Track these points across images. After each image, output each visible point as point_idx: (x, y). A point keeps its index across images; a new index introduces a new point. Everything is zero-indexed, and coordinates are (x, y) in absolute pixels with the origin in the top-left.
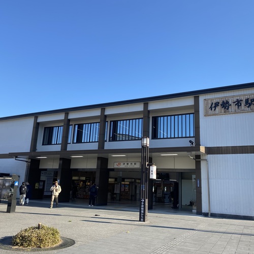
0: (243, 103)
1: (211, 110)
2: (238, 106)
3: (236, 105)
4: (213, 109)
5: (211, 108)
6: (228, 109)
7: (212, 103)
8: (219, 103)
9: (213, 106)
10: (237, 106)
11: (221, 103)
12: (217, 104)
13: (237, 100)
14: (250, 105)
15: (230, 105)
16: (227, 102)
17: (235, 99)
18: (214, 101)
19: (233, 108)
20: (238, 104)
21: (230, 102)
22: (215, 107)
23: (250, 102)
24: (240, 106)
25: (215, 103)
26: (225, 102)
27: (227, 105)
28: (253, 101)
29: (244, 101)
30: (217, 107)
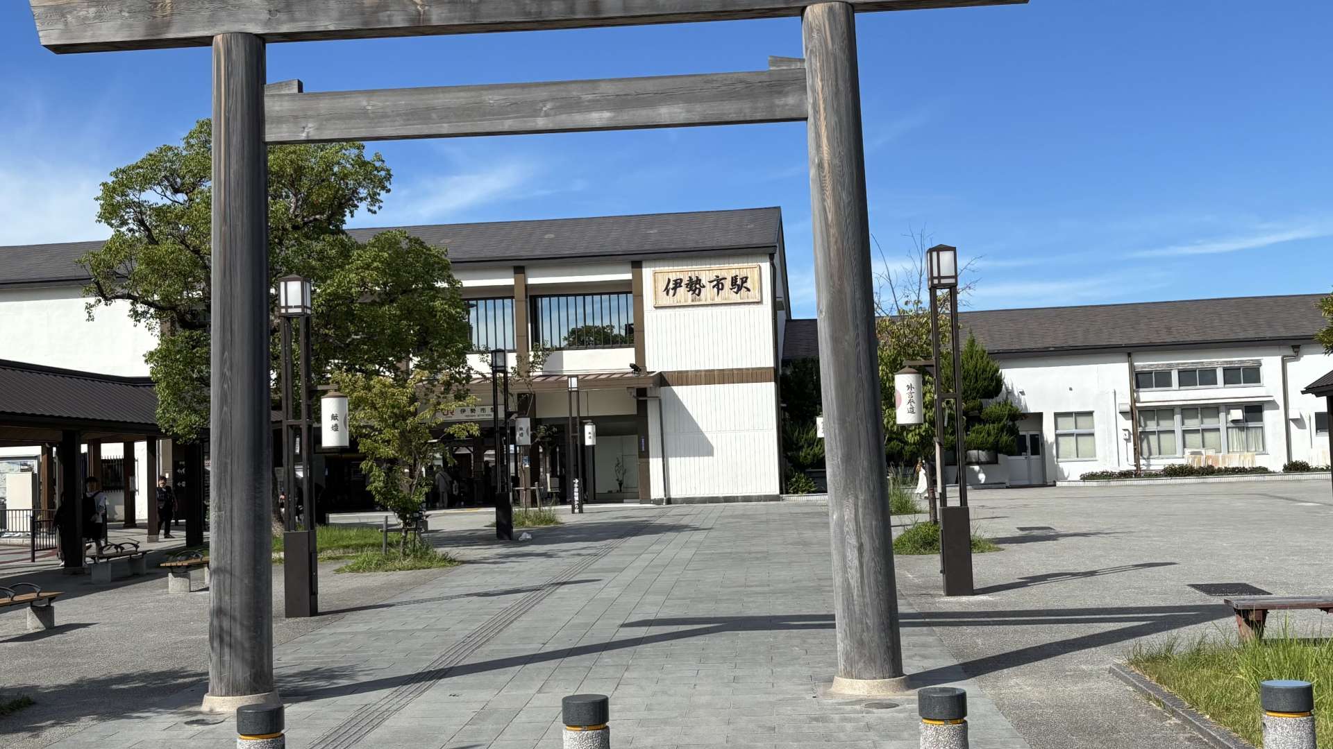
0: (728, 284)
1: (668, 294)
2: (718, 290)
3: (714, 287)
4: (671, 292)
5: (667, 290)
6: (699, 295)
7: (669, 280)
8: (681, 280)
9: (671, 286)
10: (716, 289)
11: (685, 281)
12: (678, 284)
13: (717, 277)
14: (739, 289)
15: (704, 287)
16: (698, 281)
17: (712, 276)
18: (673, 277)
19: (708, 293)
20: (718, 285)
21: (703, 282)
22: (675, 289)
23: (739, 282)
24: (722, 289)
25: (675, 281)
26: (694, 279)
27: (698, 286)
28: (746, 282)
29: (729, 279)
30: (678, 289)
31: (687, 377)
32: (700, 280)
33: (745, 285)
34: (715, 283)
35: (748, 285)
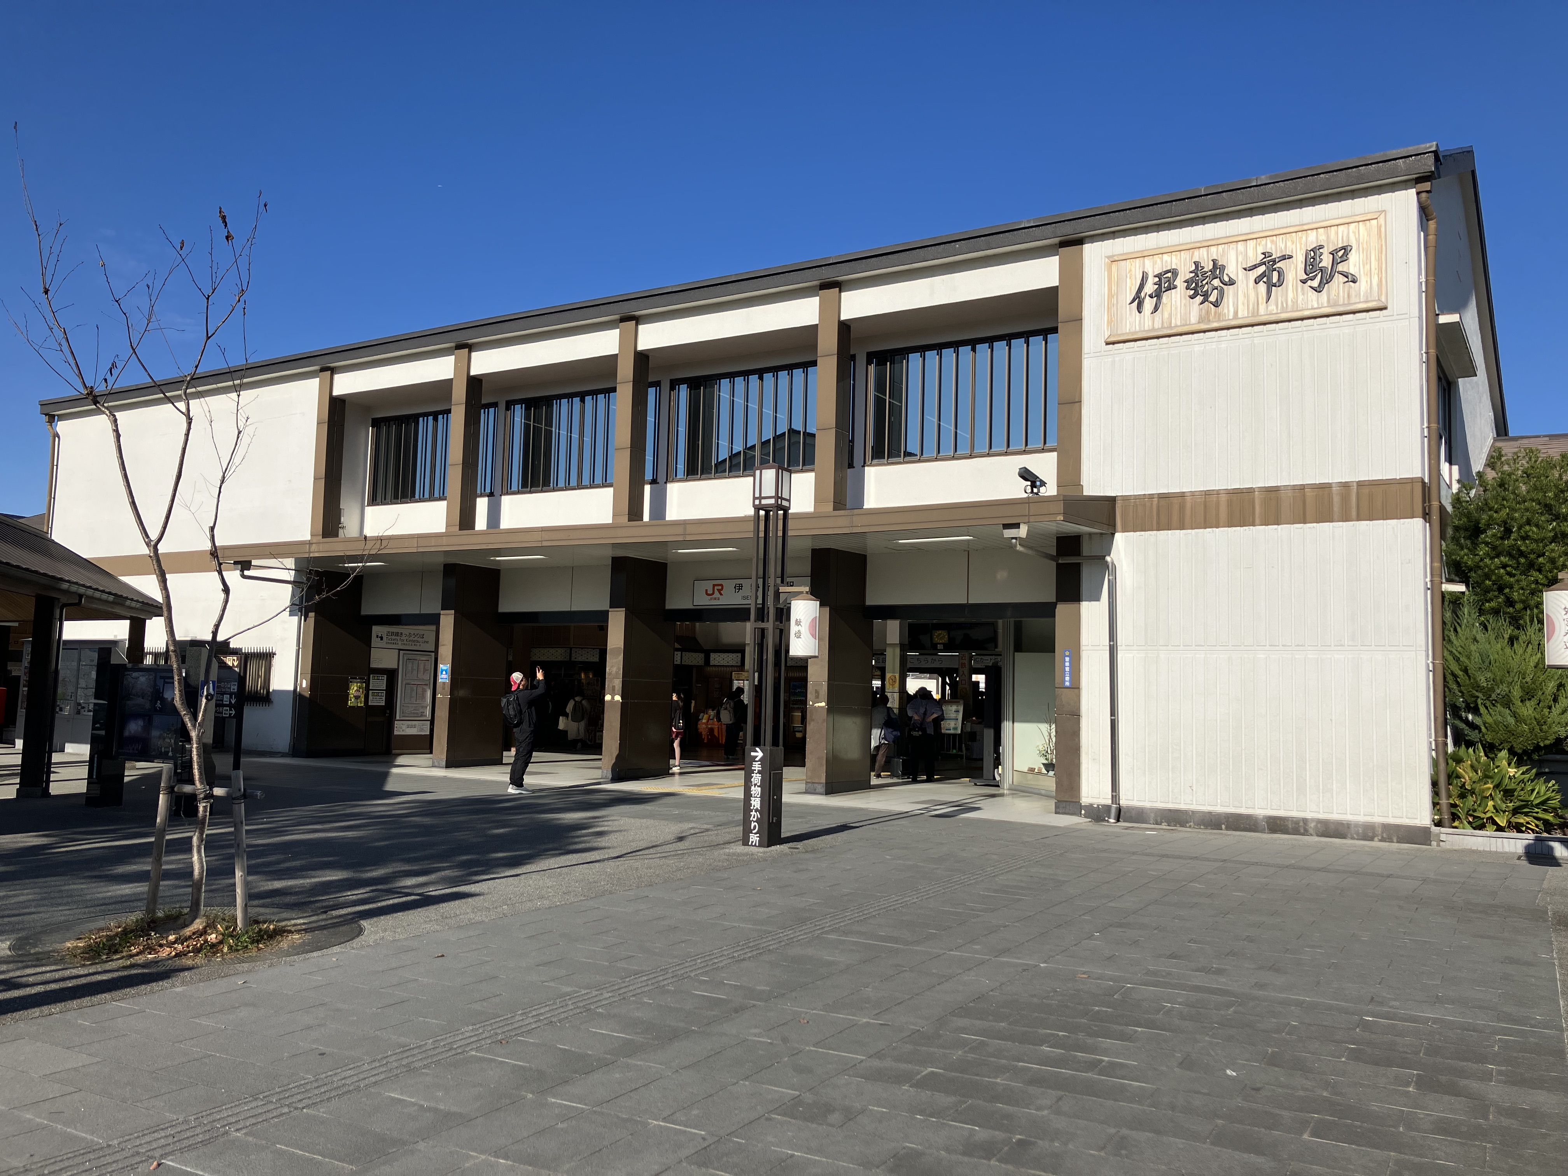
0: (1294, 270)
1: (1139, 309)
2: (1270, 286)
3: (1257, 280)
4: (1149, 304)
5: (1138, 301)
6: (1216, 304)
7: (1145, 276)
8: (1175, 273)
9: (1150, 288)
10: (1262, 287)
11: (1185, 273)
12: (1166, 282)
13: (1266, 255)
14: (1325, 280)
15: (1232, 283)
16: (1217, 268)
17: (1254, 253)
18: (1154, 267)
19: (1244, 295)
20: (1268, 274)
21: (1232, 270)
22: (1158, 295)
23: (1326, 261)
24: (1280, 283)
25: (1159, 276)
26: (1209, 266)
27: (1216, 282)
28: (1345, 258)
29: (1299, 259)
30: (1165, 297)
31: (1182, 507)
32: (1223, 268)
33: (1340, 268)
34: (1262, 269)
35: (1352, 265)
